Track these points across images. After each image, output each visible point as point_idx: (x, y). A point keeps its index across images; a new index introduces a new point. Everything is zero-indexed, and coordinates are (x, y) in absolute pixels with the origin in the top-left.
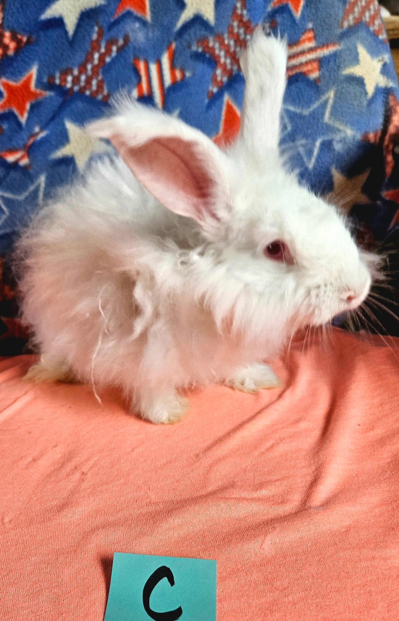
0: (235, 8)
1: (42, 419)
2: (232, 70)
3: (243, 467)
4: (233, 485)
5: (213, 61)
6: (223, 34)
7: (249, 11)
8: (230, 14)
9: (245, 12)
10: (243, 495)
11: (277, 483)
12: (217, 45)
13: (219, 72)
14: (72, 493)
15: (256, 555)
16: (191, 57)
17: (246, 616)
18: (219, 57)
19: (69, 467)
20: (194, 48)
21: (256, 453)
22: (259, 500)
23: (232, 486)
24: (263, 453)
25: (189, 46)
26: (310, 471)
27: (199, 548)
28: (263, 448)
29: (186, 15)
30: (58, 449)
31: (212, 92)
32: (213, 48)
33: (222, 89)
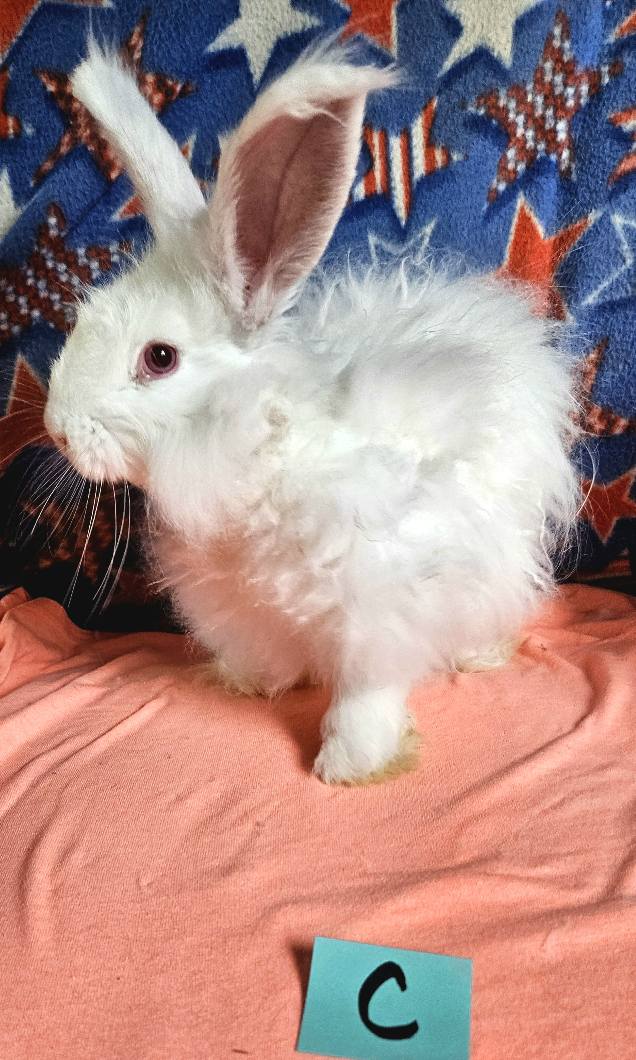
0: (551, 36)
1: (188, 738)
2: (535, 150)
3: (514, 830)
4: (497, 856)
5: (503, 134)
6: (525, 83)
7: (575, 42)
8: (541, 47)
9: (567, 45)
10: (513, 872)
11: (569, 858)
12: (512, 105)
13: (511, 153)
14: (243, 851)
15: (533, 959)
16: (465, 124)
17: (515, 1040)
18: (515, 124)
19: (234, 814)
20: (471, 109)
21: (536, 811)
22: (538, 880)
23: (496, 858)
24: (545, 812)
25: (464, 106)
26: (623, 843)
27: (444, 942)
28: (547, 804)
29: (462, 48)
30: (215, 785)
31: (496, 190)
32: (506, 110)
33: (515, 185)
